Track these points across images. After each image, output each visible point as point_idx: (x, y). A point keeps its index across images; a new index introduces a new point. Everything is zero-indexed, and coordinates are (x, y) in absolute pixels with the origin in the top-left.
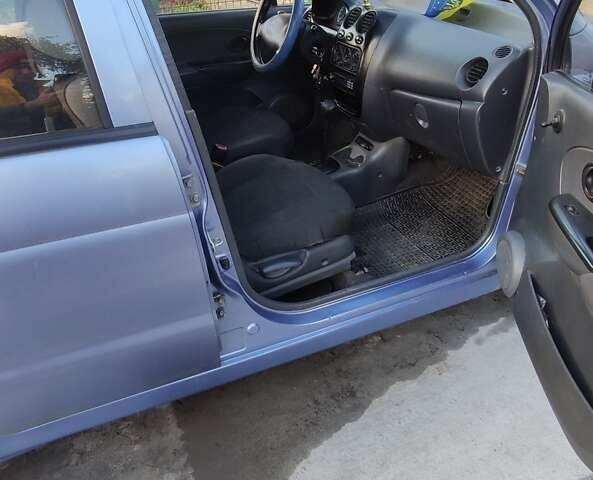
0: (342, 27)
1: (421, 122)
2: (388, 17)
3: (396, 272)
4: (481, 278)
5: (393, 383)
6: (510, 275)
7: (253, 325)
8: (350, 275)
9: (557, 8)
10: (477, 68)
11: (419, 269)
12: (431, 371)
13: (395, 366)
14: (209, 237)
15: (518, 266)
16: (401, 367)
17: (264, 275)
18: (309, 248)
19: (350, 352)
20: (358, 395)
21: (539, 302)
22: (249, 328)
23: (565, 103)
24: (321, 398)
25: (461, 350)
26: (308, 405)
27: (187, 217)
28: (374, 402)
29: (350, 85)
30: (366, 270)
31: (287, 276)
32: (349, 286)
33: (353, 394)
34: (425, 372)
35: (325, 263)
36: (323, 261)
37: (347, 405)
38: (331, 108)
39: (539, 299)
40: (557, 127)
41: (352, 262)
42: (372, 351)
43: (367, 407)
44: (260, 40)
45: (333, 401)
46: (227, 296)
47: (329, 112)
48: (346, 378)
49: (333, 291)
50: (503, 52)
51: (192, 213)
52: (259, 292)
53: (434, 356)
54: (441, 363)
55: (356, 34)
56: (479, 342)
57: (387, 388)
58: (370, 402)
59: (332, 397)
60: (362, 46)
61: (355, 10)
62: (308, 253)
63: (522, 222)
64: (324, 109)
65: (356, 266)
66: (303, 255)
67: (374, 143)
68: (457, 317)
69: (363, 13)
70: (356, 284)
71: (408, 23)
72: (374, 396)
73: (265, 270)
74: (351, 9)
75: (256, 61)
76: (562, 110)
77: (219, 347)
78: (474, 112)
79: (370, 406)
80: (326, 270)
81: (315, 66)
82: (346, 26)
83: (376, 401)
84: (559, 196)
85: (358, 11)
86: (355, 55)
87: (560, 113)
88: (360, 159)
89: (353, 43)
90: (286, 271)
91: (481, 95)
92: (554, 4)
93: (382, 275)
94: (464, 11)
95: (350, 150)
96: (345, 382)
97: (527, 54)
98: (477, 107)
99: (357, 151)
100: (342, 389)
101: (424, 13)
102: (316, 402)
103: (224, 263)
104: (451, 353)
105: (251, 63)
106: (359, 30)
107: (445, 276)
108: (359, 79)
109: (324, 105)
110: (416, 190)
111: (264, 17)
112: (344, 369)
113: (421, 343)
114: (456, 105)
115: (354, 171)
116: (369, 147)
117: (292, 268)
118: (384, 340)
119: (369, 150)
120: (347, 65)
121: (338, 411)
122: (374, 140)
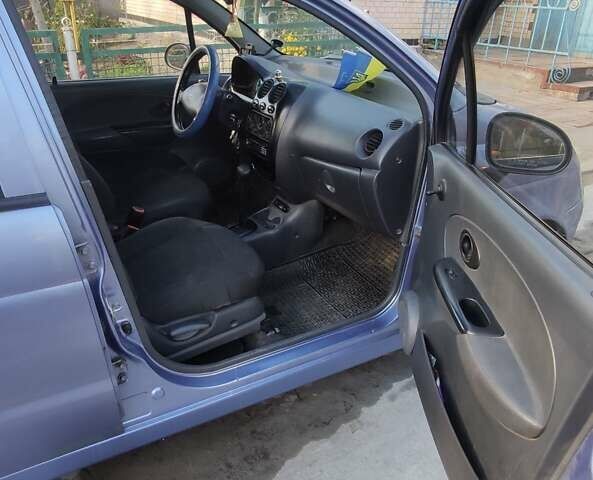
0: (256, 97)
1: (329, 187)
2: (298, 89)
3: (309, 330)
4: (388, 337)
5: (307, 442)
6: (407, 335)
7: (158, 389)
8: (261, 336)
9: (437, 85)
10: (373, 138)
11: (332, 326)
12: (344, 429)
13: (310, 425)
14: (107, 303)
15: (413, 325)
16: (316, 426)
17: (171, 338)
18: (217, 310)
19: (266, 412)
20: (271, 457)
21: (431, 360)
22: (154, 392)
23: (447, 173)
24: (234, 461)
25: (375, 408)
26: (221, 470)
27: (80, 285)
28: (286, 464)
29: (264, 151)
30: (277, 330)
31: (196, 338)
32: (259, 347)
33: (266, 456)
34: (339, 431)
35: (235, 325)
36: (232, 323)
37: (259, 467)
38: (246, 172)
39: (430, 357)
40: (441, 195)
41: (262, 323)
42: (287, 410)
43: (280, 468)
44: (181, 106)
45: (245, 464)
46: (128, 361)
47: (245, 175)
48: (260, 439)
49: (245, 351)
50: (396, 124)
51: (85, 281)
52: (164, 356)
53: (349, 414)
54: (355, 421)
55: (268, 104)
56: (393, 398)
57: (301, 448)
58: (283, 463)
59: (245, 459)
60: (274, 115)
61: (269, 81)
62: (216, 315)
63: (418, 283)
64: (239, 173)
65: (266, 327)
66: (211, 317)
67: (291, 206)
68: (374, 373)
69: (275, 84)
70: (267, 345)
71: (316, 94)
72: (287, 458)
73: (173, 333)
74: (266, 79)
75: (176, 127)
76: (444, 180)
77: (121, 413)
78: (371, 179)
79: (283, 468)
80: (236, 332)
81: (233, 132)
82: (260, 96)
83: (288, 463)
84: (444, 259)
85: (270, 82)
86: (268, 123)
87: (442, 183)
88: (277, 220)
89: (266, 112)
90: (194, 333)
91: (377, 163)
92: (433, 81)
93: (295, 334)
94: (370, 84)
95: (268, 211)
96: (258, 443)
97: (417, 127)
98: (374, 174)
99: (275, 213)
100: (256, 451)
101: (333, 84)
102: (229, 466)
103: (126, 328)
104: (365, 410)
105: (172, 128)
106: (271, 101)
107: (355, 334)
108: (272, 146)
109: (240, 169)
110: (333, 250)
111: (185, 84)
112: (259, 430)
113: (336, 402)
114: (356, 172)
115: (271, 232)
116: (286, 210)
117: (201, 331)
118: (300, 399)
119: (285, 212)
120: (261, 132)
121: (251, 474)
122: (290, 202)
